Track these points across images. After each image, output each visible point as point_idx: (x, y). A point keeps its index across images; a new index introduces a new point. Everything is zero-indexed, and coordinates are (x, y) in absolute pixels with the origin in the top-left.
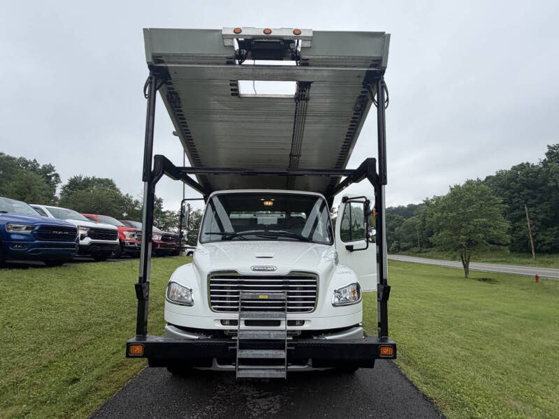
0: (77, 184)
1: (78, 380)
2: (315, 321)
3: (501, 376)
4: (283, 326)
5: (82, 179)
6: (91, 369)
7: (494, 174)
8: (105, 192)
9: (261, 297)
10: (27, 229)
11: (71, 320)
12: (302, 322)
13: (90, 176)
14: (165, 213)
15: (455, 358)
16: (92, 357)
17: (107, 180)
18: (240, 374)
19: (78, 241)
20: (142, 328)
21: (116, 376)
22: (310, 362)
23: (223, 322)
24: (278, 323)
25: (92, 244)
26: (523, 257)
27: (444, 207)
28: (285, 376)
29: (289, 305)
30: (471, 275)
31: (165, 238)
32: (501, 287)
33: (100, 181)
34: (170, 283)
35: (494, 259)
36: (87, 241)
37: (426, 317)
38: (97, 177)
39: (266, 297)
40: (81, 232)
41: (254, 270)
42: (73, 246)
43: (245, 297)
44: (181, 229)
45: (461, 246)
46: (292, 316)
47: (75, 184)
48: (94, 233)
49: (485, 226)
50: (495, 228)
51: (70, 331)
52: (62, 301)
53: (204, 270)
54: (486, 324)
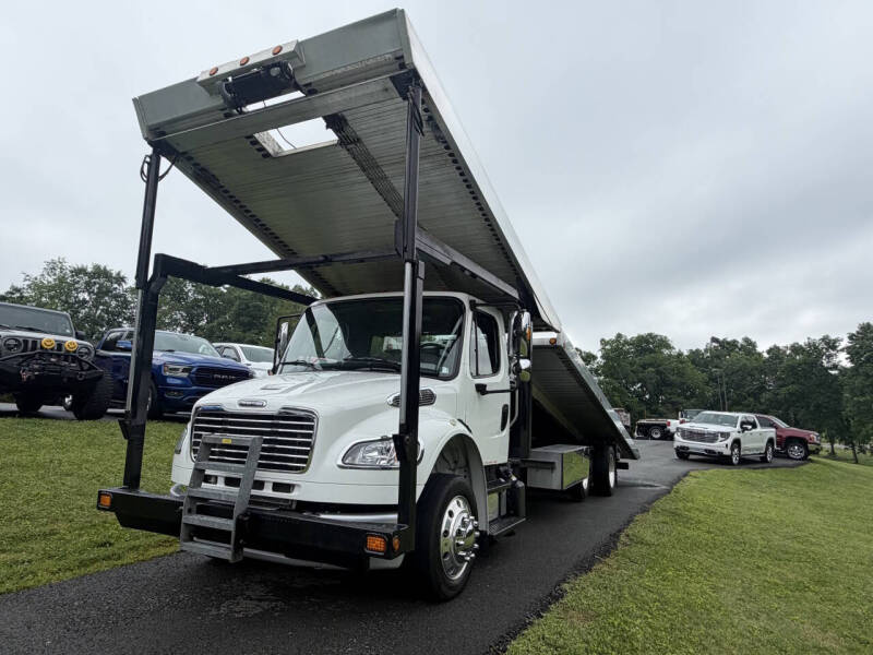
4: (268, 490)
9: (224, 441)
10: (184, 371)
12: (289, 488)
39: (230, 442)
41: (242, 405)
43: (206, 440)
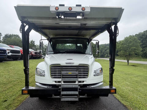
0: (7, 36)
1: (7, 100)
2: (88, 81)
3: (145, 97)
4: (77, 83)
5: (9, 35)
6: (11, 97)
7: (138, 34)
8: (16, 39)
9: (69, 73)
11: (5, 80)
12: (83, 82)
13: (11, 34)
14: (36, 45)
15: (129, 91)
16: (12, 93)
17: (17, 35)
18: (63, 100)
19: (7, 54)
20: (27, 84)
21: (20, 99)
22: (86, 95)
23: (56, 82)
24: (75, 82)
25: (12, 55)
26: (145, 59)
27: (123, 44)
28: (78, 100)
29: (79, 76)
30: (129, 64)
31: (36, 53)
32: (138, 68)
33: (15, 35)
34: (37, 68)
35: (136, 59)
36: (10, 54)
37: (118, 77)
38: (13, 34)
39: (71, 73)
40: (8, 51)
41: (66, 64)
42: (5, 56)
43: (63, 73)
44: (40, 50)
45: (127, 56)
46: (80, 80)
47: (6, 36)
48: (12, 51)
49: (135, 49)
50: (138, 50)
51: (4, 84)
52: (2, 74)
53: (48, 64)
54: (136, 79)
